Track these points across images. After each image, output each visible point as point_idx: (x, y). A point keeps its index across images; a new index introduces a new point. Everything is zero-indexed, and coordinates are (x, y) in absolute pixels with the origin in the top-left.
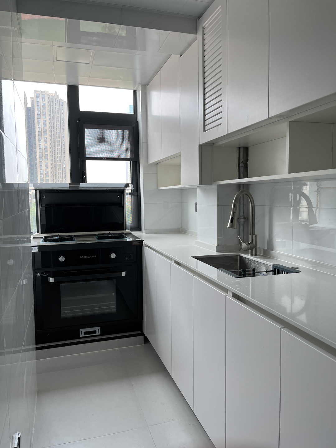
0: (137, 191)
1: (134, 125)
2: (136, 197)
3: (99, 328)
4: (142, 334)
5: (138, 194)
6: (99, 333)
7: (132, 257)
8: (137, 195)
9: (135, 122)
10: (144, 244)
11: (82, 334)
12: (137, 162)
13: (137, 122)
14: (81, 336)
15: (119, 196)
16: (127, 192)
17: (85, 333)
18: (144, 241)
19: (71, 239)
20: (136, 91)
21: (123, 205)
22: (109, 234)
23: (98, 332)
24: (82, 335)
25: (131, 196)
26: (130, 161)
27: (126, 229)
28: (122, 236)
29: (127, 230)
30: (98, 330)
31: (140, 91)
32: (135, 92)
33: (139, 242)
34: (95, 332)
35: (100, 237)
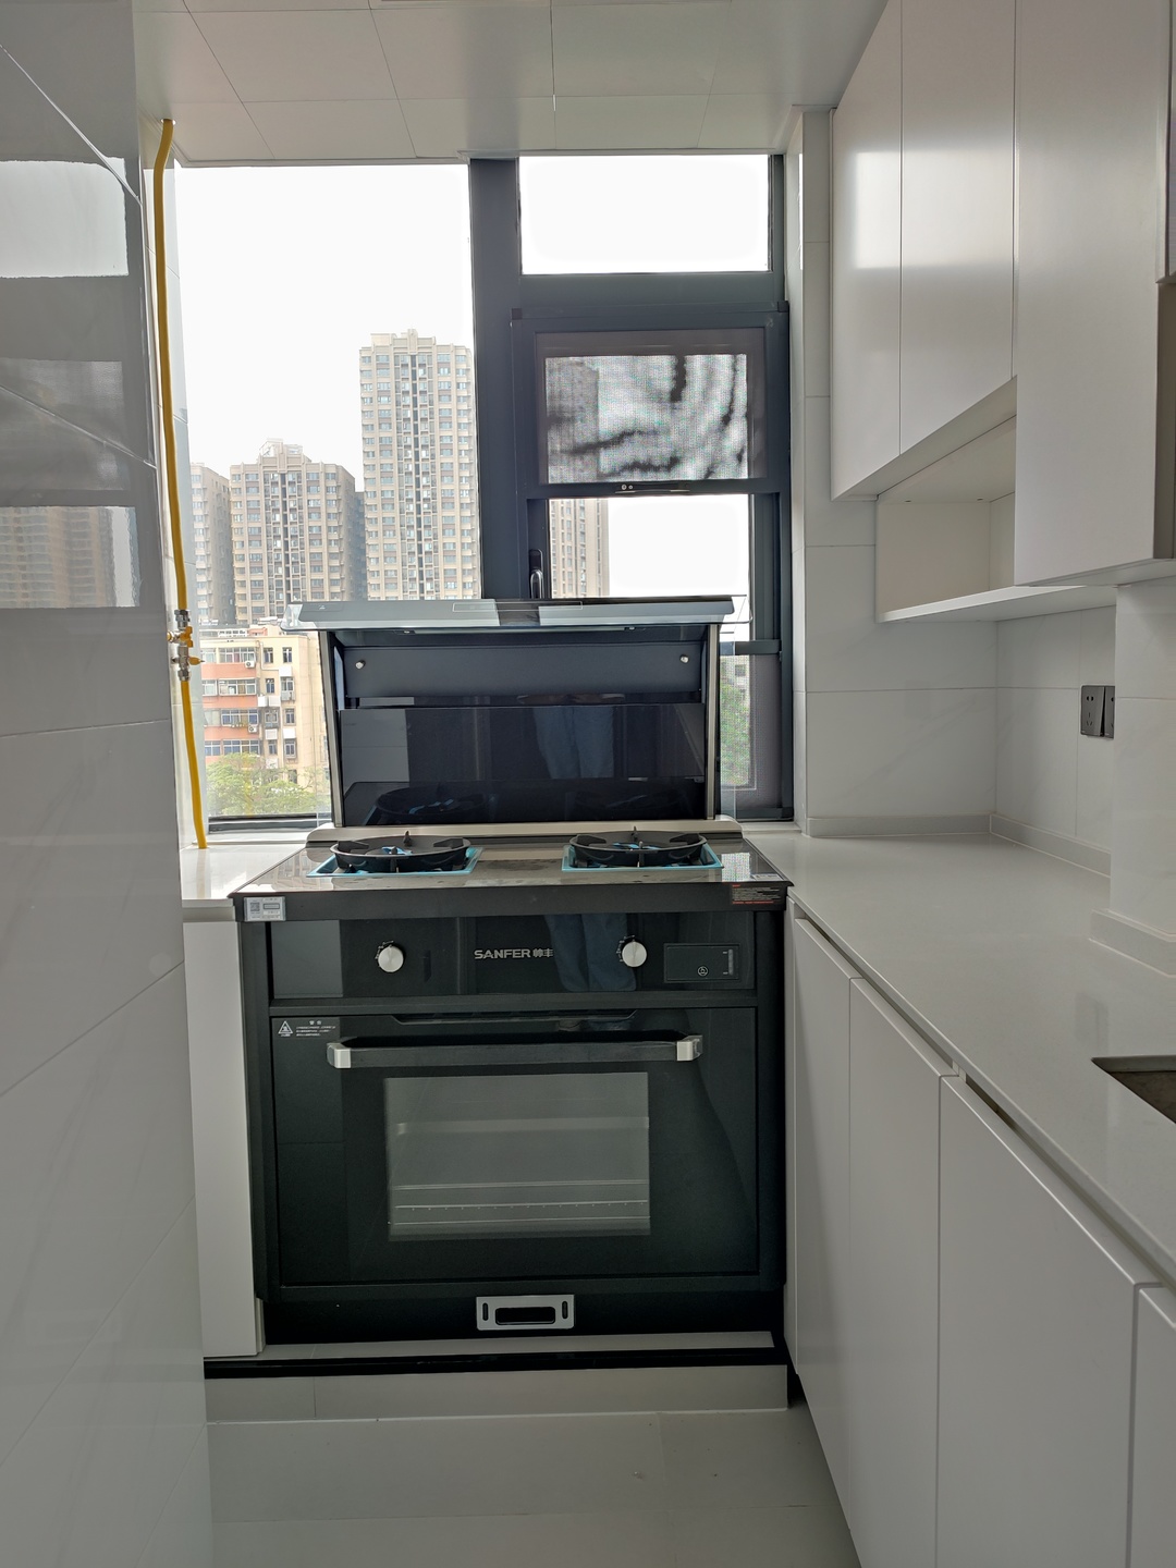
0: (777, 636)
1: (770, 323)
2: (768, 663)
3: (570, 1299)
4: (779, 1354)
5: (780, 649)
6: (569, 1323)
7: (731, 965)
8: (778, 654)
9: (774, 306)
10: (791, 902)
11: (486, 1317)
12: (778, 494)
13: (785, 308)
14: (482, 1325)
15: (686, 660)
16: (724, 638)
17: (503, 1315)
18: (792, 885)
19: (453, 858)
20: (782, 156)
21: (703, 701)
22: (634, 837)
23: (565, 1316)
24: (490, 1324)
25: (751, 659)
26: (746, 496)
27: (718, 812)
28: (691, 852)
29: (723, 818)
30: (565, 1305)
31: (801, 156)
32: (778, 163)
33: (765, 893)
34: (547, 1314)
35: (586, 854)
